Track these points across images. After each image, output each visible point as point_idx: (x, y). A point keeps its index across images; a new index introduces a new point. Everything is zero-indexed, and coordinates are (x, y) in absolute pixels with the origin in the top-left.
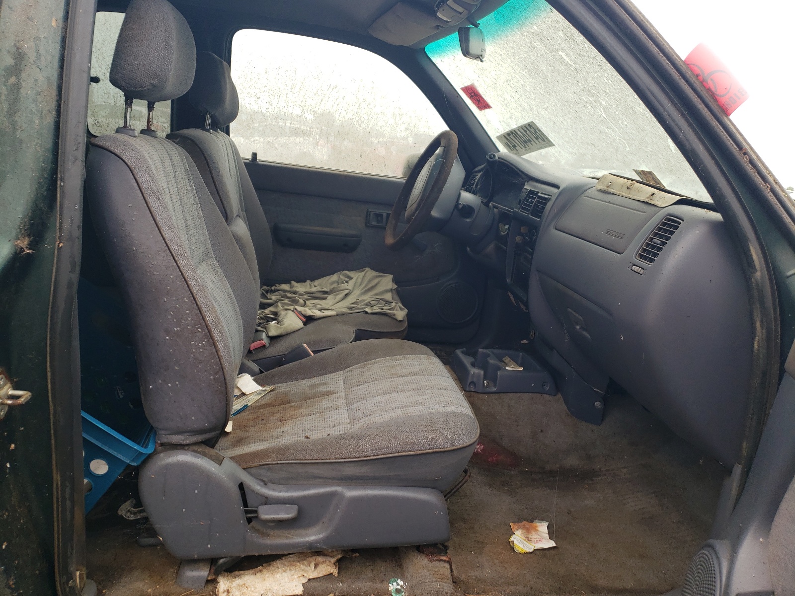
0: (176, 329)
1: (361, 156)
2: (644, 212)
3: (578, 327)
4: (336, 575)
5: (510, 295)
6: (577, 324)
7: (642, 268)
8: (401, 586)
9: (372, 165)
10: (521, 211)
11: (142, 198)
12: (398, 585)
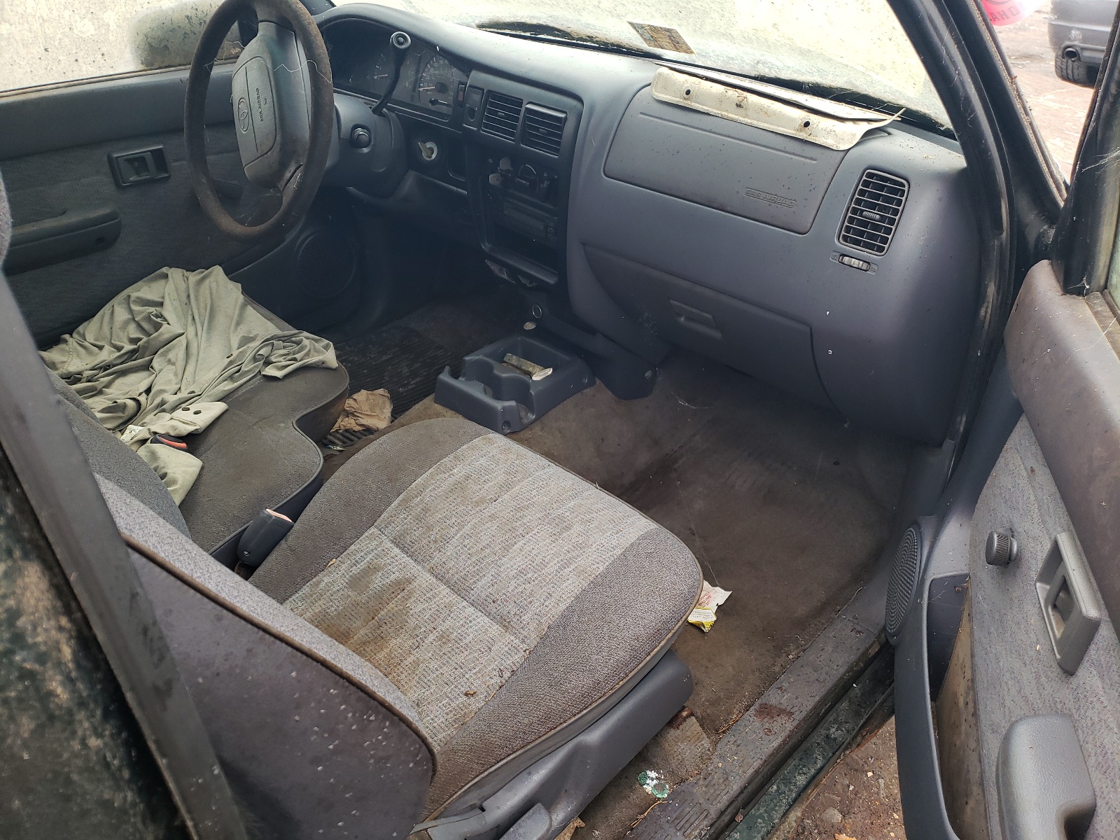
0: (331, 747)
1: (46, 50)
2: (815, 160)
3: (682, 319)
4: (583, 825)
5: (489, 264)
6: (680, 315)
7: (864, 261)
8: (657, 778)
9: (76, 60)
10: (483, 131)
11: (165, 574)
12: (652, 779)
